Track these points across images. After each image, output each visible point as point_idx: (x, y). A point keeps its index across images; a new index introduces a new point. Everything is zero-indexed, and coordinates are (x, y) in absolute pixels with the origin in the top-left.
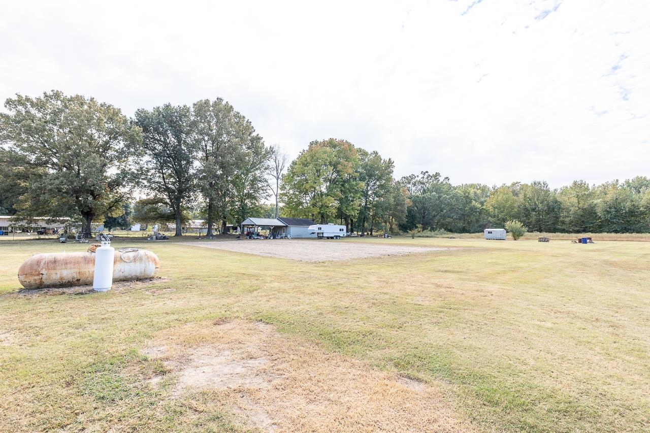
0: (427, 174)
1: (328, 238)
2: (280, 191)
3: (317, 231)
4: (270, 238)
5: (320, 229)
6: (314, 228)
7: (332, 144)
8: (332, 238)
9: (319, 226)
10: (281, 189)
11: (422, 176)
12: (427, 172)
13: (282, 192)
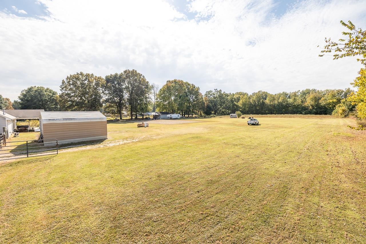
0: (217, 90)
1: (174, 119)
2: (156, 101)
3: (170, 116)
4: (154, 119)
5: (171, 116)
6: (169, 116)
7: (175, 81)
8: (175, 119)
9: (171, 115)
10: (156, 100)
11: (215, 91)
12: (217, 89)
13: (157, 101)
